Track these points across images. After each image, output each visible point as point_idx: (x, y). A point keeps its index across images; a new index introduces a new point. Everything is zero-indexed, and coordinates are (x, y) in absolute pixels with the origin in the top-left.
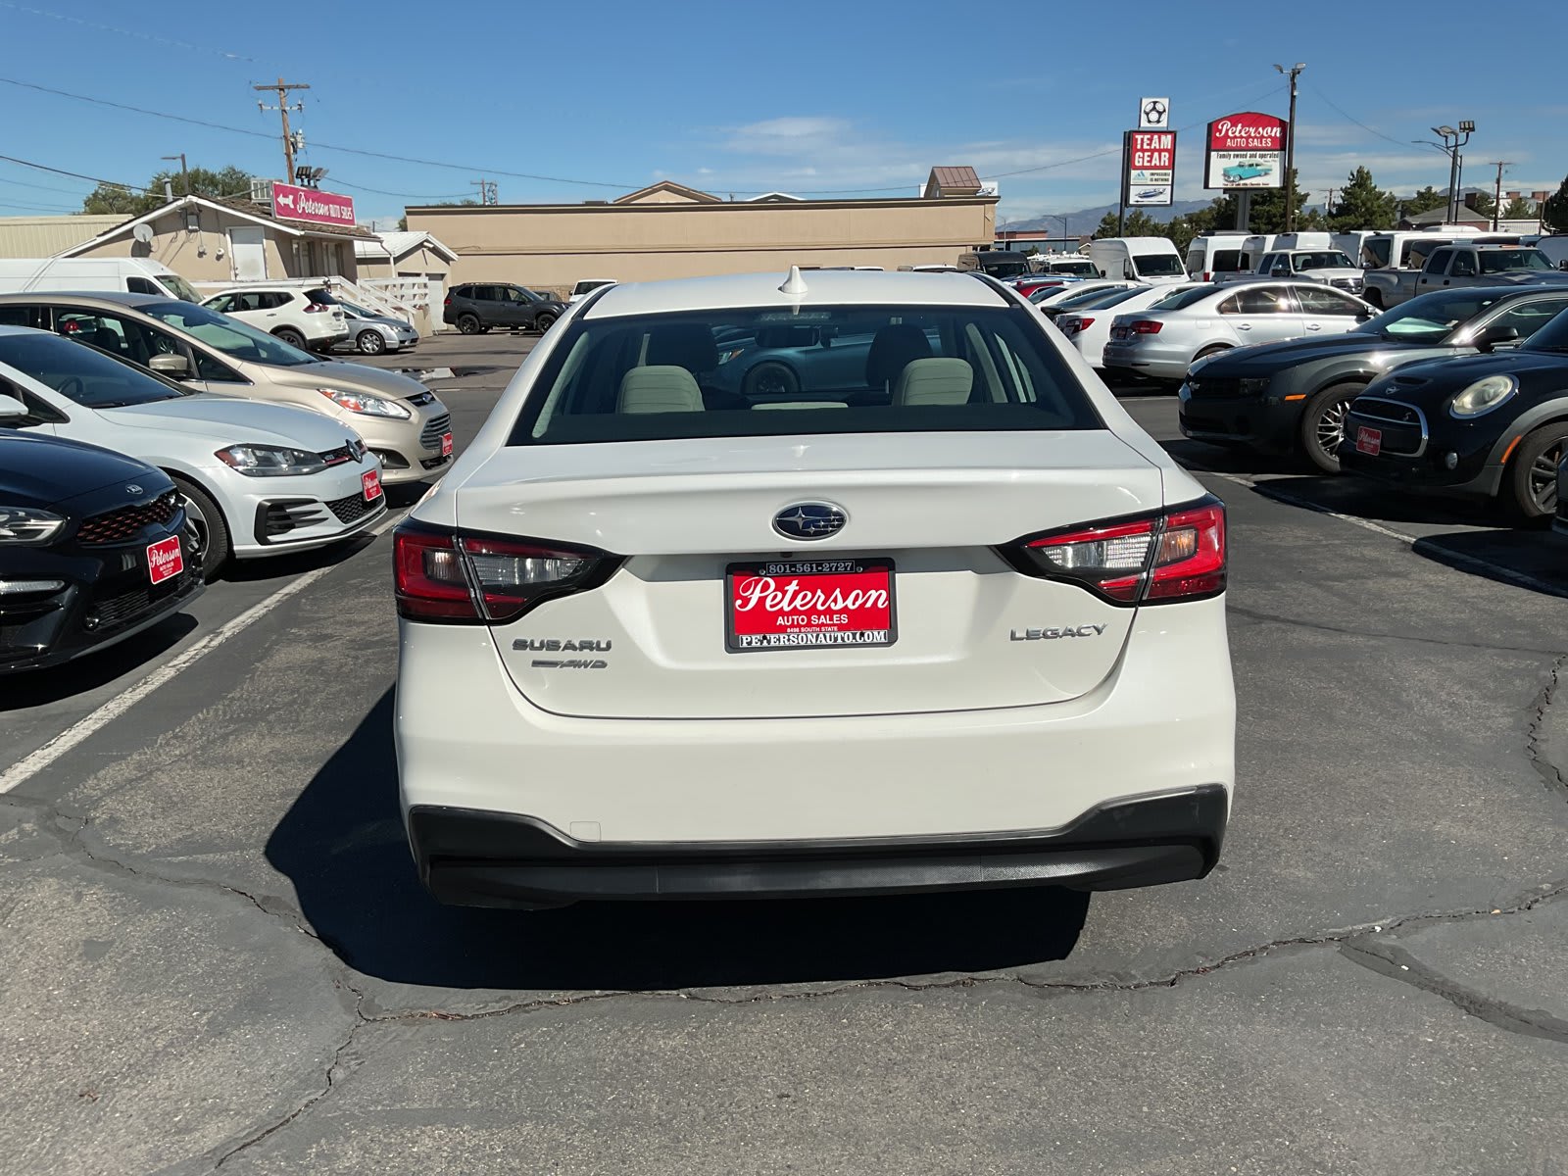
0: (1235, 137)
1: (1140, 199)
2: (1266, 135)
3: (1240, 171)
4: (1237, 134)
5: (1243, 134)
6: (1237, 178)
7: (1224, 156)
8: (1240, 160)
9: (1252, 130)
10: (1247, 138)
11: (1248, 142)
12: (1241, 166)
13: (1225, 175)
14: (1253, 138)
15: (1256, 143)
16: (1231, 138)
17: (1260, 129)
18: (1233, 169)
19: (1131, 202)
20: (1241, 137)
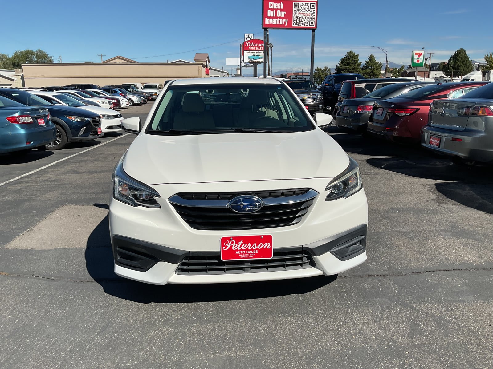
0: (251, 47)
1: (246, 65)
2: (261, 46)
3: (254, 57)
4: (252, 46)
5: (254, 46)
6: (253, 59)
7: (248, 53)
8: (253, 54)
9: (257, 44)
10: (255, 47)
11: (255, 48)
12: (254, 55)
13: (249, 58)
14: (257, 47)
15: (258, 49)
16: (250, 47)
17: (259, 44)
18: (251, 56)
19: (243, 66)
20: (253, 47)
